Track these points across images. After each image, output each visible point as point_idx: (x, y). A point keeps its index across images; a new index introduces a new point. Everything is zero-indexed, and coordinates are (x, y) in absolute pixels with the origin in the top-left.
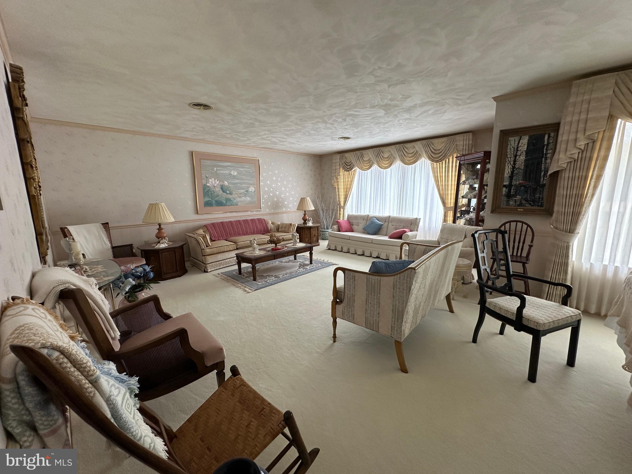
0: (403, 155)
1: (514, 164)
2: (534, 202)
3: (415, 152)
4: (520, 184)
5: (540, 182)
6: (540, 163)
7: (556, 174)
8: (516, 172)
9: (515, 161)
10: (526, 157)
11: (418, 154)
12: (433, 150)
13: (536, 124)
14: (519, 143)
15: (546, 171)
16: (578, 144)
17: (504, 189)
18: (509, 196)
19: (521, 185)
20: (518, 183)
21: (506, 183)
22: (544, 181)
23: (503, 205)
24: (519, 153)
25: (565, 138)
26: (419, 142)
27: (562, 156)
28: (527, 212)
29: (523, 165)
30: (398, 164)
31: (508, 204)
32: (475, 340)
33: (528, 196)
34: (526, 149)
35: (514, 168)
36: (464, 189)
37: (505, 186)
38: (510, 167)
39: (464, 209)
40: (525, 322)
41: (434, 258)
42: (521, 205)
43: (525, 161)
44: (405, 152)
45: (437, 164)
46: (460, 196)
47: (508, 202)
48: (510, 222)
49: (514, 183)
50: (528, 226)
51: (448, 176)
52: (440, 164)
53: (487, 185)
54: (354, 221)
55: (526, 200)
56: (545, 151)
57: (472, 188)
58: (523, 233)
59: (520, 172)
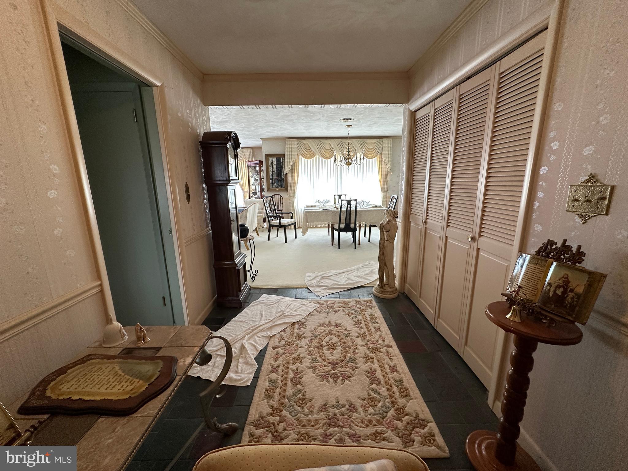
1: (272, 169)
2: (281, 186)
6: (281, 170)
7: (286, 174)
8: (273, 173)
9: (272, 168)
10: (276, 167)
13: (277, 153)
14: (273, 160)
15: (283, 173)
16: (291, 164)
18: (272, 183)
19: (276, 179)
21: (271, 178)
22: (283, 177)
23: (271, 187)
24: (273, 165)
25: (287, 161)
27: (287, 167)
28: (280, 190)
29: (275, 170)
31: (273, 187)
32: (269, 240)
33: (279, 183)
34: (275, 163)
35: (272, 171)
36: (252, 180)
37: (270, 179)
39: (254, 192)
40: (282, 224)
41: (252, 207)
42: (277, 187)
46: (251, 184)
47: (273, 186)
48: (274, 195)
49: (273, 178)
50: (281, 196)
51: (242, 173)
53: (263, 178)
55: (279, 185)
56: (282, 164)
57: (256, 180)
58: (280, 200)
59: (275, 173)
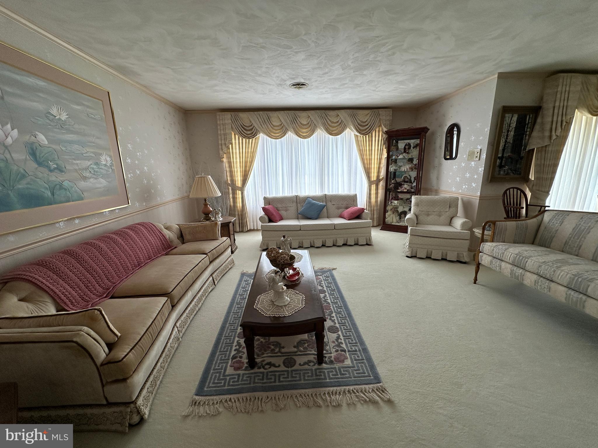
0: (327, 124)
1: (507, 138)
2: (516, 171)
3: (340, 122)
4: (509, 156)
5: (520, 155)
8: (507, 145)
10: (514, 133)
11: (343, 124)
12: (359, 122)
14: (511, 120)
15: (525, 146)
17: (498, 160)
18: (501, 166)
20: (507, 155)
21: (500, 155)
22: (523, 154)
23: (496, 174)
24: (510, 129)
26: (343, 111)
28: (515, 180)
29: (512, 140)
30: (320, 133)
31: (499, 174)
33: (513, 167)
34: (515, 126)
35: (506, 141)
37: (499, 158)
38: (504, 140)
42: (508, 174)
43: (514, 136)
44: (328, 120)
45: (363, 137)
47: (500, 171)
49: (505, 155)
50: (521, 191)
52: (366, 137)
54: (279, 206)
55: (511, 169)
56: (526, 129)
59: (509, 146)
